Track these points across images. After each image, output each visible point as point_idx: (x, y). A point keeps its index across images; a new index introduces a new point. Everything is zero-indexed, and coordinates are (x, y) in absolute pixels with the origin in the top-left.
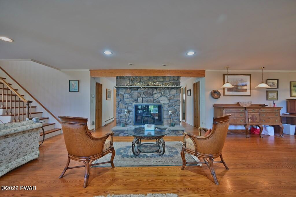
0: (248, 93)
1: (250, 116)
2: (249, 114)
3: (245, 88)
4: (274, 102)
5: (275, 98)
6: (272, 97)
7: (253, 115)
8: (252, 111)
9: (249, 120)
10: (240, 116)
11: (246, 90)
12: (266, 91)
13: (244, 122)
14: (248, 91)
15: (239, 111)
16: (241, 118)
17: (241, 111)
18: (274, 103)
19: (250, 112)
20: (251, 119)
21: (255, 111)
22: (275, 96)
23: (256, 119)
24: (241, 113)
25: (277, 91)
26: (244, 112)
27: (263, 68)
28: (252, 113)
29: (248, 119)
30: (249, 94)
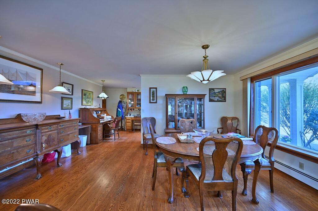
0: (37, 98)
1: (44, 138)
2: (43, 136)
3: (31, 89)
4: (70, 112)
5: (70, 106)
6: (67, 106)
7: (50, 135)
8: (47, 129)
9: (42, 146)
10: (26, 143)
11: (33, 93)
12: (62, 97)
13: (33, 152)
14: (37, 94)
15: (23, 133)
16: (28, 146)
17: (28, 131)
18: (70, 114)
19: (44, 131)
20: (47, 144)
21: (52, 129)
22: (70, 104)
23: (54, 140)
24: (28, 135)
25: (72, 99)
26: (33, 133)
27: (62, 64)
28: (47, 133)
29: (42, 143)
30: (39, 100)
